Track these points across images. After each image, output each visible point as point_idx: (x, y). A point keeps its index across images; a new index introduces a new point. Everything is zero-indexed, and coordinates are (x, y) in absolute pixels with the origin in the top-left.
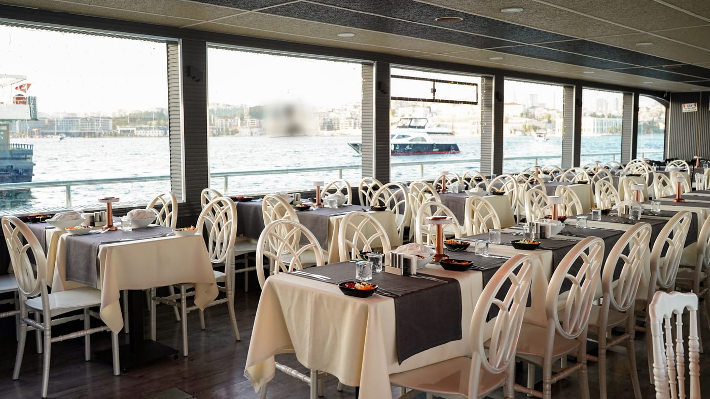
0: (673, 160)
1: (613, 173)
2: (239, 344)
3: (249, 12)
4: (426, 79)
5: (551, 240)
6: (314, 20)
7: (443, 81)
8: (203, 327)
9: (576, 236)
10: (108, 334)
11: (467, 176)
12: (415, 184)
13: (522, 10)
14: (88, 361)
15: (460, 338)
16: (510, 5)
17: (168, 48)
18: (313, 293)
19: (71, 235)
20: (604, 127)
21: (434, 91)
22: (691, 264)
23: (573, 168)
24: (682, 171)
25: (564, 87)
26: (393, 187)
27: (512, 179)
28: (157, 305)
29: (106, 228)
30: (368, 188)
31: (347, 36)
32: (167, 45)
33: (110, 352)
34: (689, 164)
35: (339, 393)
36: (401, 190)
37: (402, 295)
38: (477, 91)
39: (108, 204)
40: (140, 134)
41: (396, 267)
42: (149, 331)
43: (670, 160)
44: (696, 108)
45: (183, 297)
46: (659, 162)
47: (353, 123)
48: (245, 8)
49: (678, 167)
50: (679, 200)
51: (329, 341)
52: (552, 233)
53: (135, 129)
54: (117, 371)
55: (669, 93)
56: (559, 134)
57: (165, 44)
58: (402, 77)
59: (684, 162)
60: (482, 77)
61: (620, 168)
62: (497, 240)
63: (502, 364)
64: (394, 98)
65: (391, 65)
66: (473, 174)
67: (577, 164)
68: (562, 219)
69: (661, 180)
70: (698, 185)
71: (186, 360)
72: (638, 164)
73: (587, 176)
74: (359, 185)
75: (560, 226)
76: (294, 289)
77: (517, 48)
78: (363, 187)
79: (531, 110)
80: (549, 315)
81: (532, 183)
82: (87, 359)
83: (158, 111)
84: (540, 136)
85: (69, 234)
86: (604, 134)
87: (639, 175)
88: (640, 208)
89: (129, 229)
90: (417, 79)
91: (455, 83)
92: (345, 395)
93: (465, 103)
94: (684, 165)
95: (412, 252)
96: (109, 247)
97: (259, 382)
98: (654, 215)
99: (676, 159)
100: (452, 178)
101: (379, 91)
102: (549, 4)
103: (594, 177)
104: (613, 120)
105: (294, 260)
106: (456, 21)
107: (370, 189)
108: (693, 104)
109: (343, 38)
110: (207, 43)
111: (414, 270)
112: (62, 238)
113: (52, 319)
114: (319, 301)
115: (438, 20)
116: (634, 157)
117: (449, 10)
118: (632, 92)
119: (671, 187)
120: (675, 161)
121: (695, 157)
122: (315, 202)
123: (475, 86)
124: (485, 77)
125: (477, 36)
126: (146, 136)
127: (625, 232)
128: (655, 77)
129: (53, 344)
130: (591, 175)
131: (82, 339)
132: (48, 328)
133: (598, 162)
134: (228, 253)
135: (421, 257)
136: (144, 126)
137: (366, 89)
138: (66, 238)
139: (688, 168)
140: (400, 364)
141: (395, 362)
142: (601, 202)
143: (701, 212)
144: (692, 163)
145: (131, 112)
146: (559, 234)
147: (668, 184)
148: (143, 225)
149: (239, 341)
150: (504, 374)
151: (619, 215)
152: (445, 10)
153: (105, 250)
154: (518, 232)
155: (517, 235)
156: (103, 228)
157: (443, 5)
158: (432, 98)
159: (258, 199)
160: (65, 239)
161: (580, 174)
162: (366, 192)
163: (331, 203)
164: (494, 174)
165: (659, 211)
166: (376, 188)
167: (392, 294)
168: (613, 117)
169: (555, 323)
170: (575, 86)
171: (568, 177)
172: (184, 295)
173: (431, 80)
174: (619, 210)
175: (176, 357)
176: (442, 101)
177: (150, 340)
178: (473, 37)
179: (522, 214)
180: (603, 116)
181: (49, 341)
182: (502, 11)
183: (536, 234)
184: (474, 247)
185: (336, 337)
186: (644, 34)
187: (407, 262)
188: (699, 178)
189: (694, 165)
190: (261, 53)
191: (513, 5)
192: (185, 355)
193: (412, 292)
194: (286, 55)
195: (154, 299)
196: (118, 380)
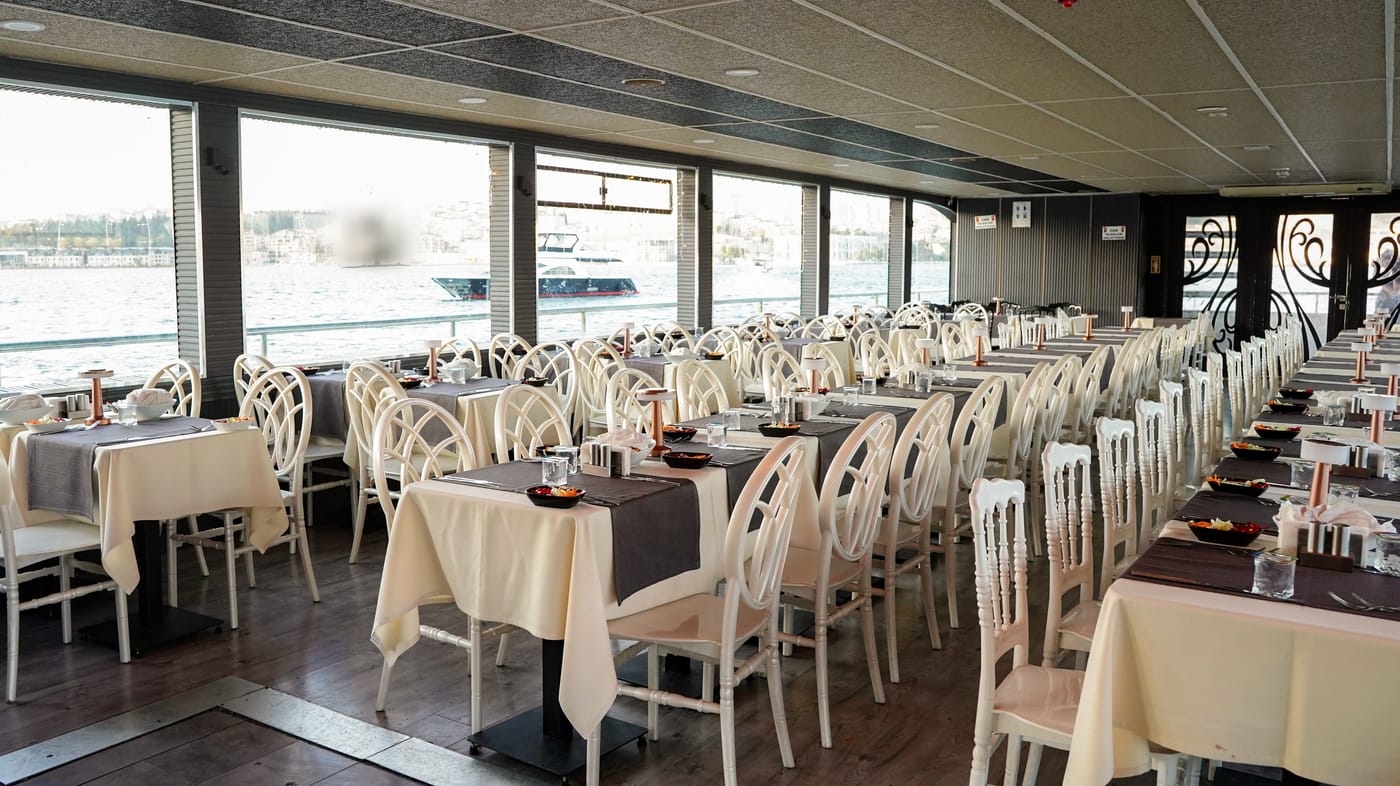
0: (962, 303)
1: (878, 324)
2: (317, 607)
3: (323, 62)
4: (592, 173)
5: (810, 423)
6: (426, 77)
7: (618, 176)
8: (253, 583)
9: (846, 417)
10: (110, 597)
11: (660, 330)
12: (584, 344)
13: (757, 73)
14: (68, 644)
15: (697, 566)
16: (741, 66)
17: (172, 117)
18: (484, 506)
19: (37, 434)
20: (849, 251)
21: (604, 191)
22: (999, 457)
23: (818, 318)
24: (978, 320)
25: (803, 187)
26: (551, 348)
27: (734, 334)
28: (178, 549)
29: (93, 422)
30: (505, 352)
31: (473, 102)
32: (171, 112)
33: (113, 623)
34: (987, 309)
35: (500, 669)
36: (566, 354)
37: (621, 504)
38: (671, 191)
39: (95, 380)
40: (36, 262)
41: (599, 464)
42: (167, 593)
43: (959, 303)
44: (995, 223)
45: (229, 531)
46: (944, 306)
47: (431, 242)
48: (317, 57)
49: (972, 313)
50: (980, 363)
51: (512, 576)
52: (812, 414)
53: (26, 253)
54: (126, 656)
55: (955, 199)
56: (796, 261)
57: (167, 110)
58: (554, 169)
59: (980, 307)
60: (678, 169)
61: (889, 316)
62: (735, 426)
63: (765, 597)
64: (541, 203)
65: (537, 148)
66: (669, 328)
67: (824, 310)
68: (824, 392)
69: (952, 333)
70: (1001, 342)
71: (235, 635)
72: (914, 310)
73: (843, 328)
74: (490, 347)
75: (823, 402)
76: (452, 501)
77: (738, 126)
78: (497, 350)
79: (733, 222)
80: (824, 527)
81: (761, 340)
82: (66, 641)
83: (71, 219)
84: (758, 264)
85: (31, 431)
86: (851, 261)
87: (917, 327)
88: (931, 374)
89: (131, 421)
90: (576, 171)
91: (637, 178)
92: (509, 671)
93: (652, 211)
94: (981, 311)
95: (621, 442)
96: (114, 450)
97: (394, 649)
98: (948, 385)
99: (968, 302)
100: (637, 334)
101: (519, 192)
102: (798, 66)
103: (852, 330)
104: (863, 239)
105: (430, 461)
106: (652, 85)
107: (508, 352)
108: (990, 217)
109: (465, 104)
110: (239, 109)
111: (627, 470)
112: (19, 439)
113: (21, 571)
114: (494, 516)
115: (626, 83)
116: (907, 299)
117: (647, 69)
118: (903, 196)
119: (966, 344)
120: (966, 305)
121: (995, 299)
122: (428, 374)
123: (667, 184)
124: (682, 170)
125: (681, 108)
126: (47, 267)
127: (915, 410)
128: (937, 174)
129: (23, 614)
130: (849, 327)
131: (58, 606)
132: (13, 587)
133: (856, 307)
134: (298, 458)
135: (635, 449)
136: (44, 248)
137: (496, 187)
138: (29, 439)
139: (985, 315)
140: (619, 605)
141: (612, 601)
142: (868, 367)
143: (1012, 379)
144: (991, 307)
145: (17, 222)
146: (821, 414)
147: (962, 340)
148: (154, 415)
149: (318, 602)
150: (765, 613)
151: (900, 385)
152: (640, 68)
153: (106, 456)
154: (761, 413)
155: (761, 417)
156: (86, 422)
157: (640, 62)
158: (601, 203)
159: (328, 370)
160: (25, 442)
161: (831, 324)
162: (502, 357)
163: (455, 375)
164: (700, 325)
165: (955, 378)
166: (519, 351)
167: (605, 502)
168: (864, 234)
169: (833, 537)
170: (821, 184)
171: (812, 330)
172: (230, 529)
173: (600, 174)
174: (899, 379)
175: (219, 631)
176: (617, 208)
177: (169, 607)
178: (675, 110)
179: (746, 389)
180: (848, 233)
181: (14, 608)
182: (727, 73)
183: (790, 414)
184: (705, 437)
185: (523, 570)
186: (927, 113)
187: (616, 457)
188: (1003, 330)
189: (994, 311)
190: (326, 126)
191: (746, 65)
192: (234, 627)
193: (634, 499)
194: (366, 131)
195: (172, 538)
196: (127, 672)
